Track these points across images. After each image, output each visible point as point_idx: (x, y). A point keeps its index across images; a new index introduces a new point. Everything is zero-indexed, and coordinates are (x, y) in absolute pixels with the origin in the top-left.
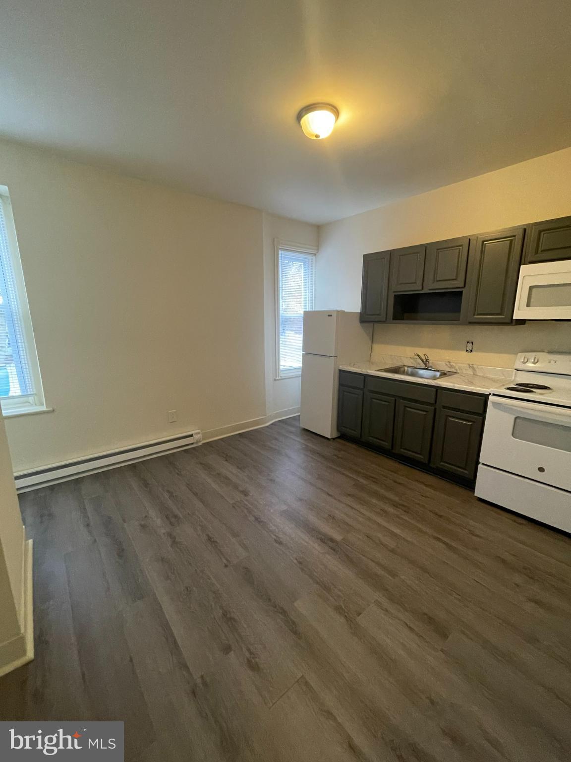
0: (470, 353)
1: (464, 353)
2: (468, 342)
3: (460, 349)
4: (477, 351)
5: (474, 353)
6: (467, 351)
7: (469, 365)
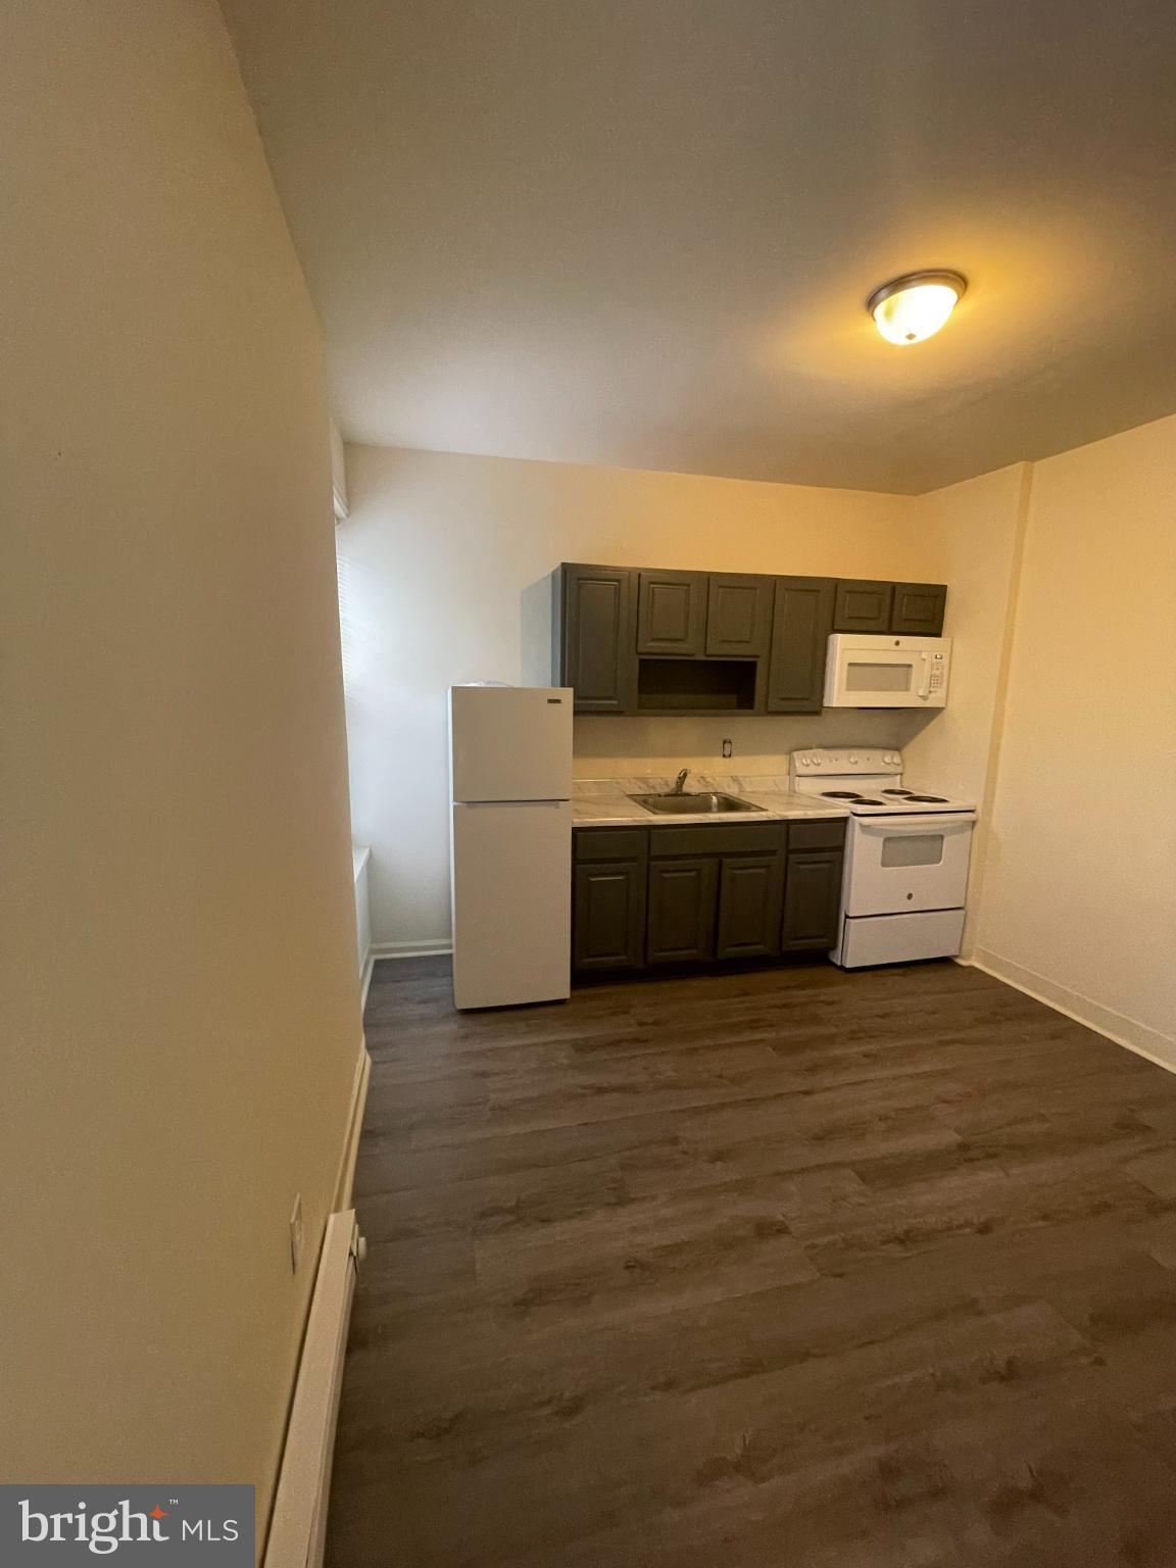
0: (727, 759)
1: (721, 760)
2: (724, 742)
3: (713, 754)
4: (737, 755)
5: (734, 759)
6: (724, 756)
7: (732, 777)
